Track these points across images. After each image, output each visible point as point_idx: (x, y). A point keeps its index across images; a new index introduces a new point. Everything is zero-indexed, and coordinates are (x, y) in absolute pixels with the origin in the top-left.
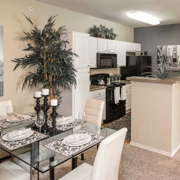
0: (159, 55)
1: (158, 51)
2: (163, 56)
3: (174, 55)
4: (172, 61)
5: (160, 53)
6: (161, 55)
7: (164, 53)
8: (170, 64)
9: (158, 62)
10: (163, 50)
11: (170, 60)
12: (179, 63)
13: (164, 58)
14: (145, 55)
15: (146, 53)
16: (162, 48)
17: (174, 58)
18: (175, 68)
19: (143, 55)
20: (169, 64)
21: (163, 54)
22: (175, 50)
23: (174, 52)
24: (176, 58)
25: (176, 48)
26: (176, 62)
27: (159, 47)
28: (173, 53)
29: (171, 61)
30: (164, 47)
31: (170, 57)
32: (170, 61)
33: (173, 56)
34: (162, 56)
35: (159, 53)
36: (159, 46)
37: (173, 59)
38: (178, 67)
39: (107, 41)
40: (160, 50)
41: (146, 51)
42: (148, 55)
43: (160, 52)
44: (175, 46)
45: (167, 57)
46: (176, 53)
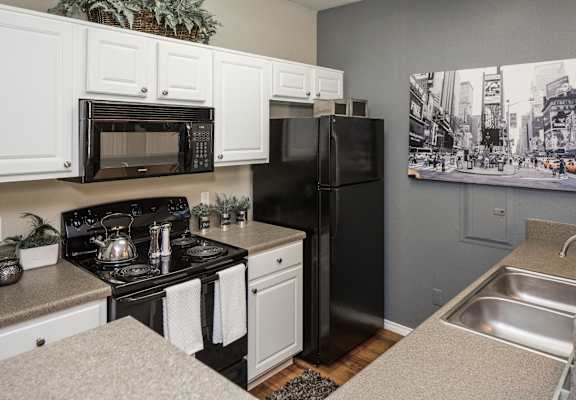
0: (416, 112)
1: (413, 98)
2: (437, 116)
3: (488, 111)
4: (480, 139)
5: (421, 105)
6: (429, 114)
7: (438, 106)
8: (471, 152)
9: (412, 143)
10: (436, 89)
11: (469, 135)
12: (514, 150)
13: (440, 127)
14: (354, 114)
15: (360, 106)
16: (430, 85)
17: (488, 125)
18: (494, 171)
19: (349, 112)
20: (466, 152)
21: (436, 110)
22: (494, 87)
23: (489, 100)
24: (500, 125)
25: (501, 80)
26: (498, 142)
27: (417, 81)
28: (484, 105)
29: (474, 140)
30: (439, 76)
31: (470, 121)
32: (467, 140)
33: (483, 116)
34: (430, 119)
35: (416, 108)
36: (419, 77)
37: (485, 131)
38: (508, 169)
39: (158, 45)
40: (421, 91)
41: (360, 97)
42: (372, 113)
43: (424, 99)
44: (492, 71)
45: (454, 124)
46: (499, 101)
